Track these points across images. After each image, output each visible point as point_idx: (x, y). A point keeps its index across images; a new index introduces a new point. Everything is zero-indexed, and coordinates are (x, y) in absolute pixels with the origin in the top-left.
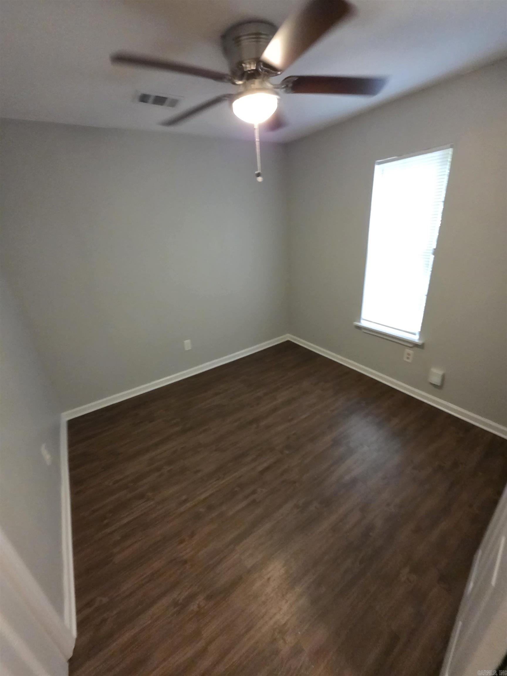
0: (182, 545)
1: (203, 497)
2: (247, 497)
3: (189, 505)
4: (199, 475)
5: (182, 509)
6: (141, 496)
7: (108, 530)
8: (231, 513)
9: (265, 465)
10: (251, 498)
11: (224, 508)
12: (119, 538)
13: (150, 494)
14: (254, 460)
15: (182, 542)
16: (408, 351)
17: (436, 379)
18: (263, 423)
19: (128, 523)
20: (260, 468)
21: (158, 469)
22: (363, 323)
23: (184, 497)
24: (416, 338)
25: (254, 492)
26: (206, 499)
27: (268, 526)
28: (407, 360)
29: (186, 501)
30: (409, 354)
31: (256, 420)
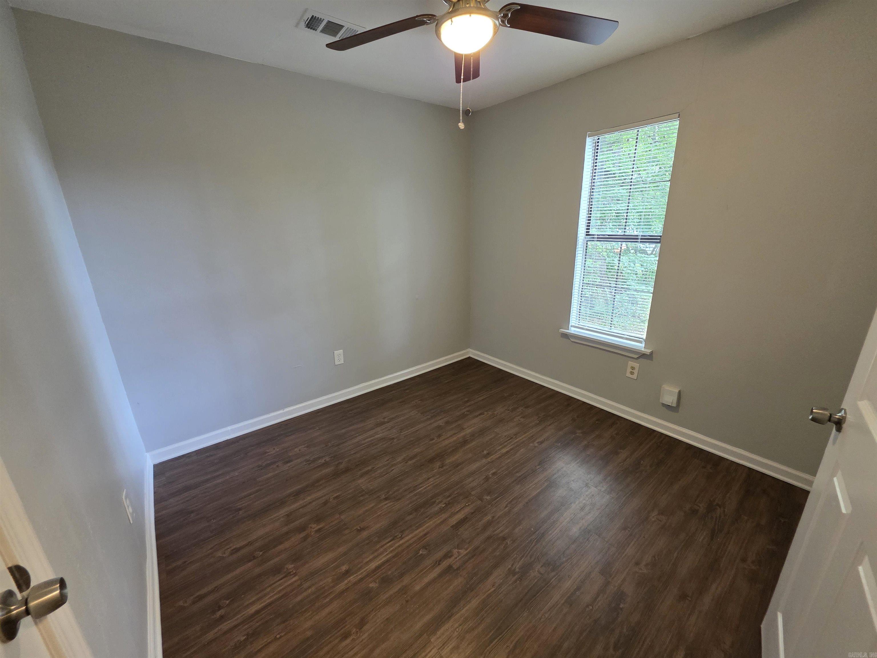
0: (348, 641)
1: (373, 565)
2: (439, 562)
3: (352, 578)
4: (365, 534)
5: (342, 586)
6: (277, 570)
7: (225, 626)
8: (417, 588)
9: (460, 516)
10: (445, 564)
11: (406, 580)
12: (243, 638)
13: (290, 566)
14: (442, 511)
15: (345, 636)
16: (631, 363)
17: (670, 399)
18: (449, 461)
19: (258, 612)
20: (454, 521)
21: (302, 529)
22: (572, 330)
23: (344, 568)
24: (641, 346)
25: (448, 555)
26: (378, 568)
27: (474, 603)
28: (631, 376)
29: (347, 573)
30: (633, 368)
31: (440, 456)
